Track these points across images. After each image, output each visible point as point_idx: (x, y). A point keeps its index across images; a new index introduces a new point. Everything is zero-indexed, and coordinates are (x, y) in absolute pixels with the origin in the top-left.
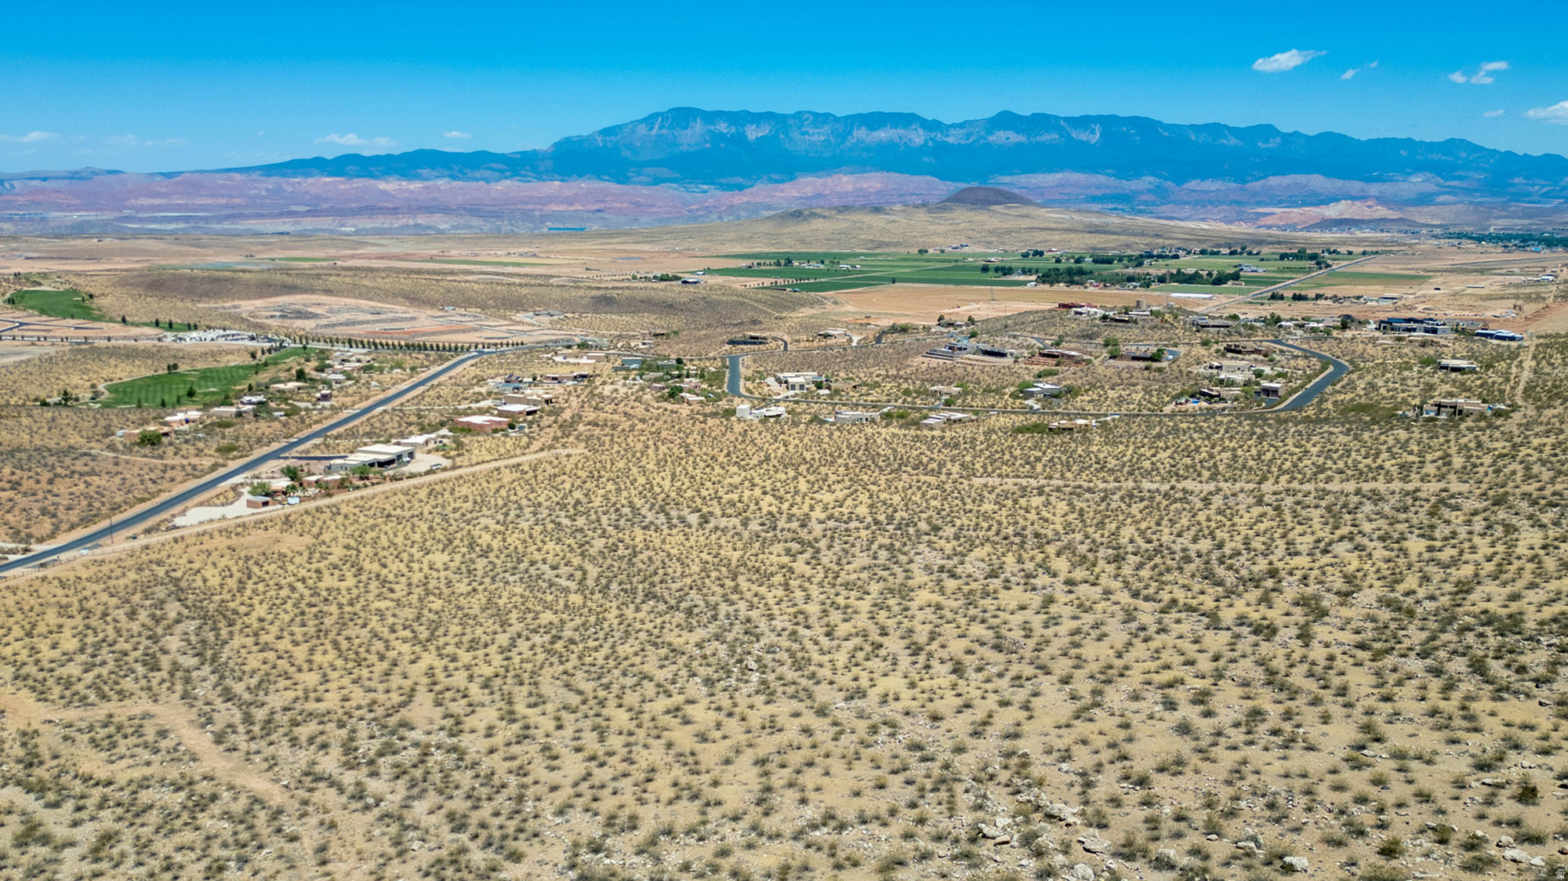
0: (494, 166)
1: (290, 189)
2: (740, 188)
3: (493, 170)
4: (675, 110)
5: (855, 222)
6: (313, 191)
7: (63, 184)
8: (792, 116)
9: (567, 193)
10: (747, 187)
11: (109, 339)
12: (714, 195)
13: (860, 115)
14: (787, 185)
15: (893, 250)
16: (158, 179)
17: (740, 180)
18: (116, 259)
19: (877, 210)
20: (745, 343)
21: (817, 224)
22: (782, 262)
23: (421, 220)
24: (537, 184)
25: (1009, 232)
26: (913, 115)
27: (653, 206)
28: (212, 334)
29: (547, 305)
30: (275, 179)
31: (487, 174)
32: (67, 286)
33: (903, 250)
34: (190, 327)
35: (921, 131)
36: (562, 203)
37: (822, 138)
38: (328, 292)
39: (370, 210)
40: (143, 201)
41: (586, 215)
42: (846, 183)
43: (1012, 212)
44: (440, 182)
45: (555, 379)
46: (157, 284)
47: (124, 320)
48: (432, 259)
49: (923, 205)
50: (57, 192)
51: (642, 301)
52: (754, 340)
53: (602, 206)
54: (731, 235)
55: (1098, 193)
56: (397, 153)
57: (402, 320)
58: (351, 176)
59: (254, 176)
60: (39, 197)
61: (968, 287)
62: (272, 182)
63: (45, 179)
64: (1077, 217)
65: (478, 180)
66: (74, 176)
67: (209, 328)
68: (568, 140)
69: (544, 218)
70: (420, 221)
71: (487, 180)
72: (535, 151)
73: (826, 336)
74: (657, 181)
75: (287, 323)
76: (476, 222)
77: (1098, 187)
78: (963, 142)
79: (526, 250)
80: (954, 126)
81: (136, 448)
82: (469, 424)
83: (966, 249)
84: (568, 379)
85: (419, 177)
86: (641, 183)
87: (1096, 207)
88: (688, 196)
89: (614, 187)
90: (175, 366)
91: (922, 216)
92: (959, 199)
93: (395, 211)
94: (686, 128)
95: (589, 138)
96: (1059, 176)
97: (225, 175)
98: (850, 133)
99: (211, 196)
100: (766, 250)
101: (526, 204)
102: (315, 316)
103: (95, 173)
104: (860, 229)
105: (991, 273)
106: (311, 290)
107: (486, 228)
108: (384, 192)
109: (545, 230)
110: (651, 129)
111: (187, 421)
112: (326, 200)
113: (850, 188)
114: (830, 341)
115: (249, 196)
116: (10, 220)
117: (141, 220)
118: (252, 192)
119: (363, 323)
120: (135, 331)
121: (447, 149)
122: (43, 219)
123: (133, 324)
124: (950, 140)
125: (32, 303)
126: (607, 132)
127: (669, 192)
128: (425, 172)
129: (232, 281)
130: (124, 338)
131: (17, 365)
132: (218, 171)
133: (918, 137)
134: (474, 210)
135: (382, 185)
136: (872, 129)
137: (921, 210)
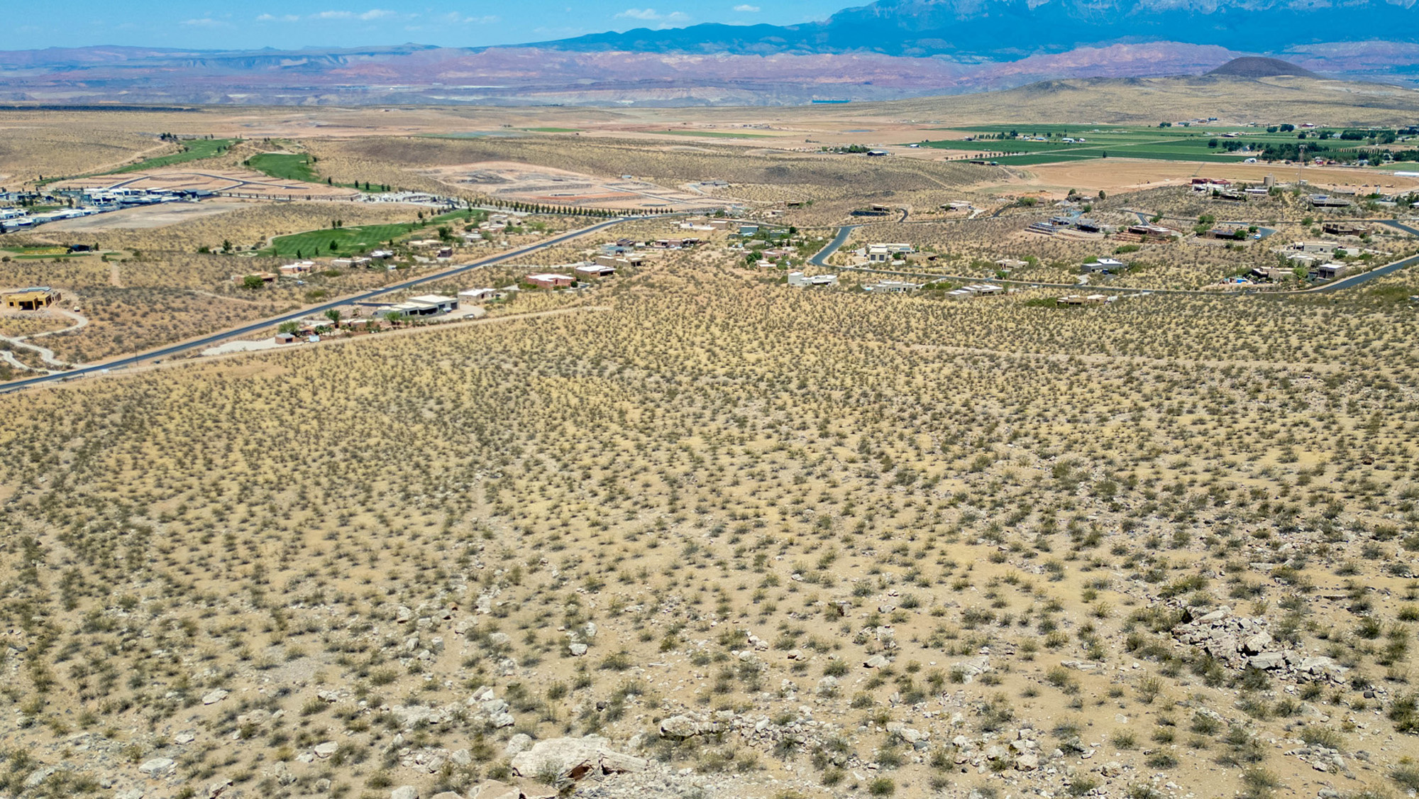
0: (773, 39)
1: (582, 63)
2: (1015, 58)
3: (770, 42)
5: (1106, 94)
6: (602, 65)
7: (387, 58)
9: (838, 65)
10: (1022, 57)
11: (309, 198)
12: (988, 67)
14: (1064, 55)
15: (1135, 123)
16: (468, 53)
17: (1015, 50)
18: (391, 128)
19: (1132, 81)
20: (867, 214)
21: (1065, 96)
22: (1007, 134)
23: (695, 93)
24: (810, 57)
25: (1267, 105)
27: (922, 77)
28: (400, 196)
29: (722, 176)
30: (569, 53)
31: (765, 47)
32: (301, 151)
33: (1144, 124)
34: (384, 189)
36: (832, 75)
37: (1107, 6)
38: (522, 159)
39: (648, 83)
40: (452, 75)
41: (852, 88)
42: (1125, 53)
43: (1284, 84)
44: (718, 56)
45: (664, 244)
46: (377, 150)
47: (330, 181)
48: (670, 131)
49: (1184, 76)
50: (379, 66)
51: (813, 173)
52: (878, 211)
53: (871, 78)
54: (972, 108)
55: (1408, 63)
56: (683, 27)
57: (578, 186)
58: (637, 50)
59: (551, 51)
60: (364, 71)
61: (1182, 162)
62: (565, 57)
63: (372, 54)
64: (1355, 90)
65: (755, 53)
66: (397, 52)
67: (401, 190)
68: (846, 12)
69: (811, 91)
70: (693, 94)
71: (763, 54)
72: (813, 23)
73: (948, 209)
74: (930, 52)
75: (473, 187)
76: (745, 94)
77: (1407, 57)
78: (1260, 9)
79: (761, 122)
81: (239, 291)
82: (536, 281)
83: (1214, 123)
84: (676, 244)
85: (701, 51)
86: (914, 55)
87: (1401, 78)
88: (960, 67)
89: (885, 59)
90: (340, 223)
91: (1181, 87)
92: (1230, 70)
93: (670, 85)
95: (868, 10)
96: (1364, 44)
97: (526, 50)
98: (1137, 1)
99: (511, 69)
100: (1002, 123)
101: (797, 76)
102: (503, 181)
103: (414, 48)
104: (1109, 101)
105: (1219, 148)
106: (506, 158)
107: (753, 101)
108: (667, 66)
109: (809, 103)
111: (300, 269)
112: (612, 73)
113: (1129, 58)
114: (949, 214)
115: (544, 70)
116: (337, 92)
117: (447, 92)
118: (547, 66)
119: (540, 189)
120: (335, 191)
121: (730, 24)
122: (365, 92)
123: (338, 185)
125: (264, 165)
127: (941, 63)
128: (706, 46)
129: (440, 148)
130: (323, 197)
131: (211, 219)
132: (520, 46)
133: (1211, 4)
134: (745, 83)
135: (665, 59)
137: (1182, 81)
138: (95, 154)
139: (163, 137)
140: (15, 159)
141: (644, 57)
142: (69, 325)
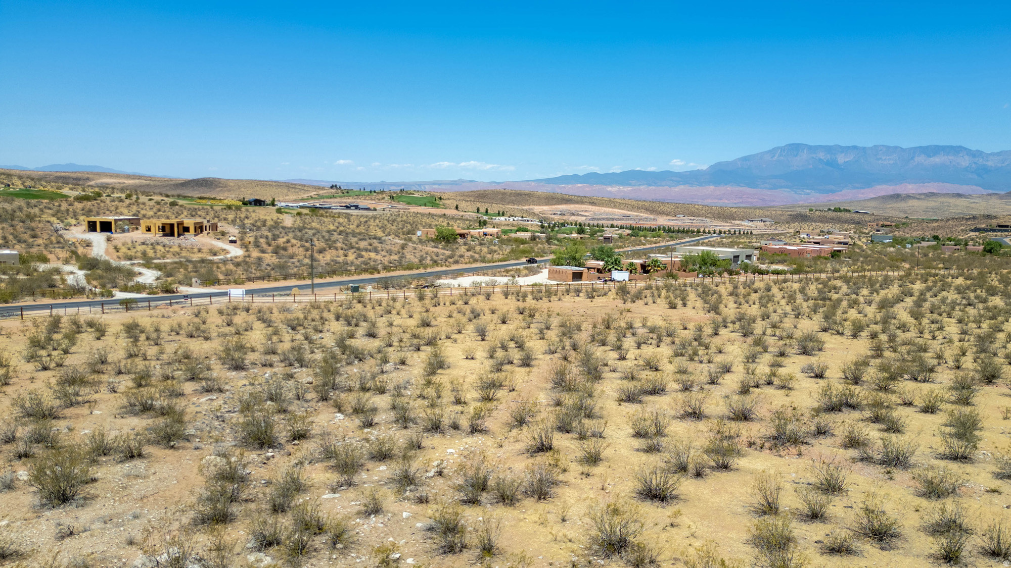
0: (674, 179)
1: (559, 190)
2: (832, 191)
3: (672, 180)
4: (790, 145)
6: (571, 192)
7: (448, 187)
8: (871, 148)
9: (718, 193)
10: (838, 191)
12: (815, 196)
13: (920, 147)
14: (867, 190)
16: (494, 185)
17: (832, 187)
19: (959, 195)
24: (700, 188)
26: (960, 147)
27: (774, 201)
30: (551, 185)
31: (669, 183)
32: (428, 195)
35: (967, 158)
36: (715, 198)
37: (891, 162)
38: (593, 203)
42: (910, 189)
44: (642, 188)
47: (457, 208)
51: (832, 219)
53: (740, 200)
62: (550, 187)
65: (663, 186)
66: (454, 183)
67: (512, 216)
68: (719, 164)
71: (669, 186)
72: (699, 170)
74: (775, 187)
78: (999, 165)
80: (993, 154)
85: (630, 185)
86: (766, 188)
88: (797, 196)
89: (748, 190)
91: (995, 200)
94: (796, 156)
95: (734, 162)
97: (527, 183)
98: (913, 158)
101: (692, 198)
102: (584, 215)
104: (948, 206)
108: (610, 192)
110: (774, 156)
121: (647, 170)
124: (990, 163)
125: (404, 200)
126: (745, 159)
127: (784, 194)
128: (633, 182)
133: (964, 161)
135: (609, 189)
136: (929, 156)
137: (993, 197)
138: (285, 191)
139: (332, 187)
140: (229, 191)
141: (597, 187)
142: (215, 255)
